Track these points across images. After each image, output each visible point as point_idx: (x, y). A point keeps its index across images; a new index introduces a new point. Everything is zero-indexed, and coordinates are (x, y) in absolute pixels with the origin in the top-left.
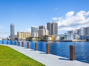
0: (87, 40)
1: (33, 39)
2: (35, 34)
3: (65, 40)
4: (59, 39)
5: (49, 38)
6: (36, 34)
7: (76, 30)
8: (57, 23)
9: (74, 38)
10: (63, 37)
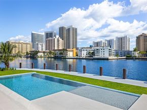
0: (127, 56)
1: (39, 54)
2: (40, 46)
3: (96, 57)
4: (85, 55)
5: (68, 53)
6: (42, 45)
7: (106, 40)
8: (76, 29)
9: (110, 54)
10: (91, 51)
